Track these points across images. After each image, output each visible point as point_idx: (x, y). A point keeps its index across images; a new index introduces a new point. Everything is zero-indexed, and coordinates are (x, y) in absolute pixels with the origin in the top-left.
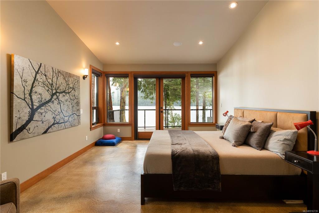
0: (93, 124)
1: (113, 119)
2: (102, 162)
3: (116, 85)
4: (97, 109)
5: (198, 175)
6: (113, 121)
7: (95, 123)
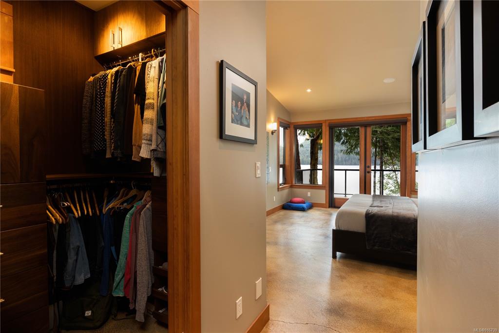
0: (280, 185)
1: (302, 180)
2: (292, 224)
3: (304, 134)
4: (283, 166)
5: (395, 236)
6: (302, 183)
7: (282, 184)
